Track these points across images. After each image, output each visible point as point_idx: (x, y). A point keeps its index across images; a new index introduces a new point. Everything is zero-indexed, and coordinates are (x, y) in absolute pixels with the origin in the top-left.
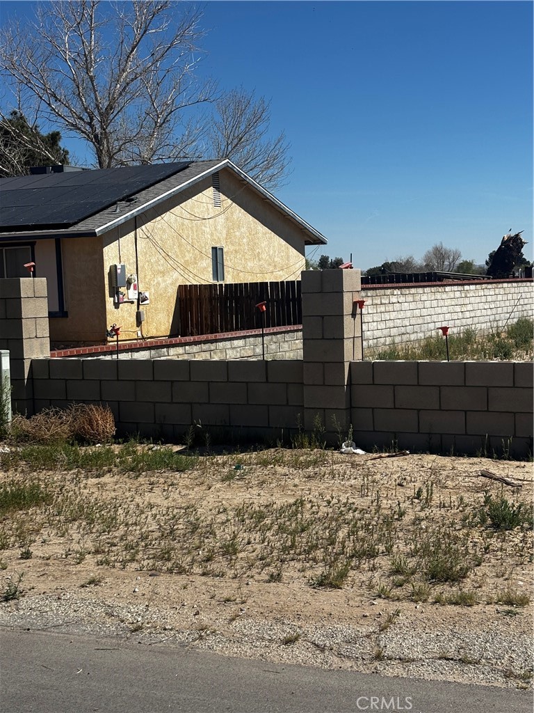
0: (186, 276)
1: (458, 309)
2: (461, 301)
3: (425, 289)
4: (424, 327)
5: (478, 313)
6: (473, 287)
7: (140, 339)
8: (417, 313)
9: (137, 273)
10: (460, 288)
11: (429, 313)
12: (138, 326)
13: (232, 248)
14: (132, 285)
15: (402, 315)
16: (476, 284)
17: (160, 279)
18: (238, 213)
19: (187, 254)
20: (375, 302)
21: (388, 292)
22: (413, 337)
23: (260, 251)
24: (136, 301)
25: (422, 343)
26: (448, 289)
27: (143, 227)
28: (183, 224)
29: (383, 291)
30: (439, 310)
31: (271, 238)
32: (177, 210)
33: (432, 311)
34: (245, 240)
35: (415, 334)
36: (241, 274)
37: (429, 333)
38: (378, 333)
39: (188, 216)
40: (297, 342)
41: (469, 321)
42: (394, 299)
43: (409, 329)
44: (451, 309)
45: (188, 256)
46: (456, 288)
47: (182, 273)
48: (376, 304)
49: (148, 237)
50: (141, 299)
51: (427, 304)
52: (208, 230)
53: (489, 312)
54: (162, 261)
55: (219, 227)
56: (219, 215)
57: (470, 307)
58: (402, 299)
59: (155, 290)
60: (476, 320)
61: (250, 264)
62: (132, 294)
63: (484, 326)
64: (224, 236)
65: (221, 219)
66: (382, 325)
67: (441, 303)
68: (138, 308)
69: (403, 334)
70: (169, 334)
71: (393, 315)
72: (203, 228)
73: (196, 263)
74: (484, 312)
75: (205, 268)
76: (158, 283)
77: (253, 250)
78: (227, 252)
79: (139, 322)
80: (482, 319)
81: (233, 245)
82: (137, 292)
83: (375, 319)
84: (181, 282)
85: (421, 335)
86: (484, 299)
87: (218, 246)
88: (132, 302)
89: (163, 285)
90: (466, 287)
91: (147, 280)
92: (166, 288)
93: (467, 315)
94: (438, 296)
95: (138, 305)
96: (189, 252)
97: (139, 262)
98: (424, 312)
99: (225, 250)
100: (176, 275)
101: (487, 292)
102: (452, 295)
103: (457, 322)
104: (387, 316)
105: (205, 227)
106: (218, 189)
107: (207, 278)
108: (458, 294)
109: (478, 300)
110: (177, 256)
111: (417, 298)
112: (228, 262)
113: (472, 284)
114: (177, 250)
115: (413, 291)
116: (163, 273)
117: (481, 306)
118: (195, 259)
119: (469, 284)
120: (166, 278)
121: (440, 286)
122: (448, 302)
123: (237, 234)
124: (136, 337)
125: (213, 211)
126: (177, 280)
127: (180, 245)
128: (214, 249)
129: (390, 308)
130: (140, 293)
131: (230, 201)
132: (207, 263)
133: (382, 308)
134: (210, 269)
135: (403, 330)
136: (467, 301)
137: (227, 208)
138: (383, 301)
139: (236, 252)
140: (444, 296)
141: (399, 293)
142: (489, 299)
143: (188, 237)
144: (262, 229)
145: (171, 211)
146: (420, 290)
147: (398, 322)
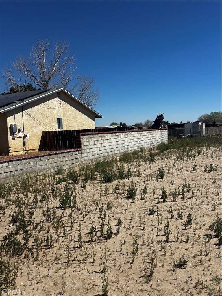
0: (46, 128)
1: (138, 140)
2: (139, 137)
3: (123, 133)
4: (123, 148)
5: (146, 141)
6: (144, 132)
7: (25, 151)
8: (120, 142)
9: (23, 127)
10: (138, 132)
11: (125, 142)
12: (24, 146)
13: (66, 118)
14: (21, 131)
15: (112, 144)
16: (145, 131)
17: (34, 129)
18: (68, 107)
19: (46, 120)
20: (98, 139)
21: (105, 135)
22: (118, 152)
23: (77, 120)
24: (23, 137)
25: (122, 154)
26: (133, 133)
27: (26, 111)
28: (44, 110)
29: (102, 135)
30: (129, 141)
31: (81, 115)
32: (42, 105)
33: (126, 142)
34: (71, 116)
35: (119, 151)
36: (70, 127)
37: (125, 150)
38: (99, 152)
39: (47, 107)
40: (50, 160)
41: (142, 144)
42: (108, 138)
43: (116, 149)
44: (135, 140)
45: (47, 121)
46: (137, 133)
47: (44, 127)
48: (99, 140)
49: (28, 114)
50: (25, 136)
51: (124, 139)
52: (55, 112)
53: (150, 141)
54: (35, 123)
55: (60, 111)
56: (60, 107)
57: (142, 139)
58: (112, 138)
59: (32, 133)
60: (145, 144)
61: (73, 124)
62: (21, 135)
63: (148, 146)
64: (63, 114)
65: (61, 109)
66: (102, 149)
67: (131, 138)
68: (24, 140)
69: (113, 151)
70: (38, 148)
71: (108, 144)
72: (53, 111)
73: (50, 124)
74: (148, 141)
75: (54, 125)
76: (33, 131)
77: (74, 119)
78: (64, 120)
79: (24, 145)
80: (147, 143)
81: (66, 117)
82: (23, 134)
83: (98, 146)
84: (44, 130)
85: (121, 151)
86: (148, 136)
87: (60, 118)
88: (21, 138)
89: (35, 131)
90: (141, 132)
91: (28, 130)
92: (37, 132)
93: (142, 142)
94: (129, 136)
95: (24, 138)
96: (47, 120)
97: (24, 123)
98: (123, 142)
99: (63, 119)
100: (41, 127)
101: (149, 134)
102: (135, 135)
103: (137, 145)
104: (105, 145)
105: (54, 111)
106: (60, 98)
107: (55, 128)
108: (138, 135)
109: (146, 136)
110: (42, 121)
111: (120, 137)
112: (64, 123)
113: (143, 131)
114: (42, 119)
115: (117, 134)
116: (36, 127)
117: (147, 139)
118: (50, 122)
119: (142, 131)
120: (37, 129)
121: (130, 132)
122: (134, 138)
123: (68, 114)
124: (23, 150)
125: (57, 105)
126: (42, 129)
127: (43, 117)
128: (58, 119)
129: (106, 141)
130: (24, 134)
131: (65, 103)
132: (56, 124)
133: (102, 142)
134: (57, 125)
135: (113, 150)
136: (141, 137)
137: (64, 105)
138: (103, 139)
139: (68, 120)
140: (132, 136)
141: (111, 135)
142: (150, 136)
143: (47, 114)
144: (78, 112)
145: (39, 105)
146: (121, 134)
147: (111, 147)
